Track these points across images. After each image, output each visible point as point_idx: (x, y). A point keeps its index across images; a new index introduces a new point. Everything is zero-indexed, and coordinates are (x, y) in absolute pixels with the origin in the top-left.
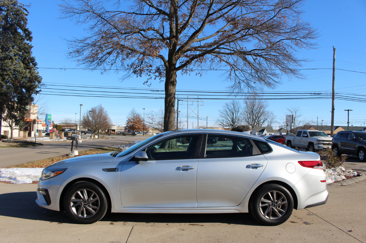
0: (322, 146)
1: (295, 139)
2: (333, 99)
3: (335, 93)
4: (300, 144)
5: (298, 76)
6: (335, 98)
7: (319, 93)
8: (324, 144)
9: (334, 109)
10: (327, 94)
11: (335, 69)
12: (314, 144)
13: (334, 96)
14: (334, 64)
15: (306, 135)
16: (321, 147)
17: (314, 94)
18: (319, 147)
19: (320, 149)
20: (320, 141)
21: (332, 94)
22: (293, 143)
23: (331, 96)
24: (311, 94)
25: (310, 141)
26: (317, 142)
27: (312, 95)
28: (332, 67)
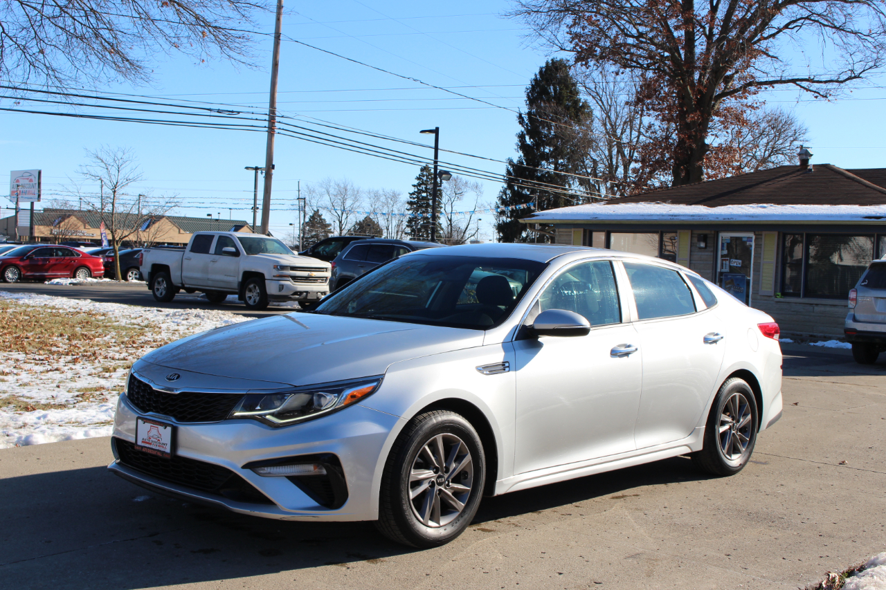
0: (289, 283)
1: (185, 262)
2: (271, 131)
3: (277, 114)
4: (208, 279)
5: (231, 53)
6: (277, 131)
7: (232, 112)
8: (295, 278)
9: (273, 167)
10: (254, 116)
11: (281, 38)
12: (266, 277)
13: (274, 123)
14: (278, 19)
15: (233, 249)
16: (289, 287)
17: (219, 111)
18: (282, 287)
19: (283, 293)
20: (283, 267)
21: (267, 117)
22: (179, 274)
23: (266, 124)
24: (208, 113)
25: (248, 269)
26: (275, 272)
27: (213, 114)
28: (273, 31)
